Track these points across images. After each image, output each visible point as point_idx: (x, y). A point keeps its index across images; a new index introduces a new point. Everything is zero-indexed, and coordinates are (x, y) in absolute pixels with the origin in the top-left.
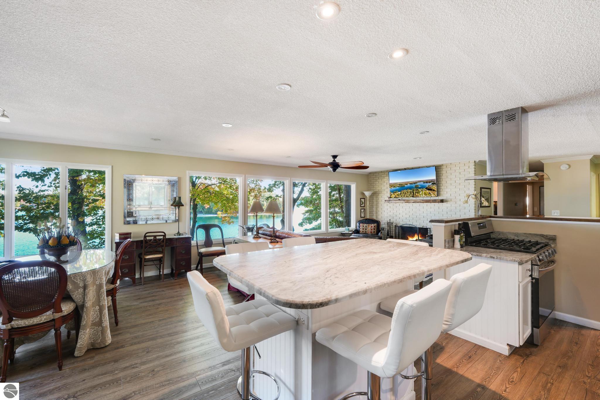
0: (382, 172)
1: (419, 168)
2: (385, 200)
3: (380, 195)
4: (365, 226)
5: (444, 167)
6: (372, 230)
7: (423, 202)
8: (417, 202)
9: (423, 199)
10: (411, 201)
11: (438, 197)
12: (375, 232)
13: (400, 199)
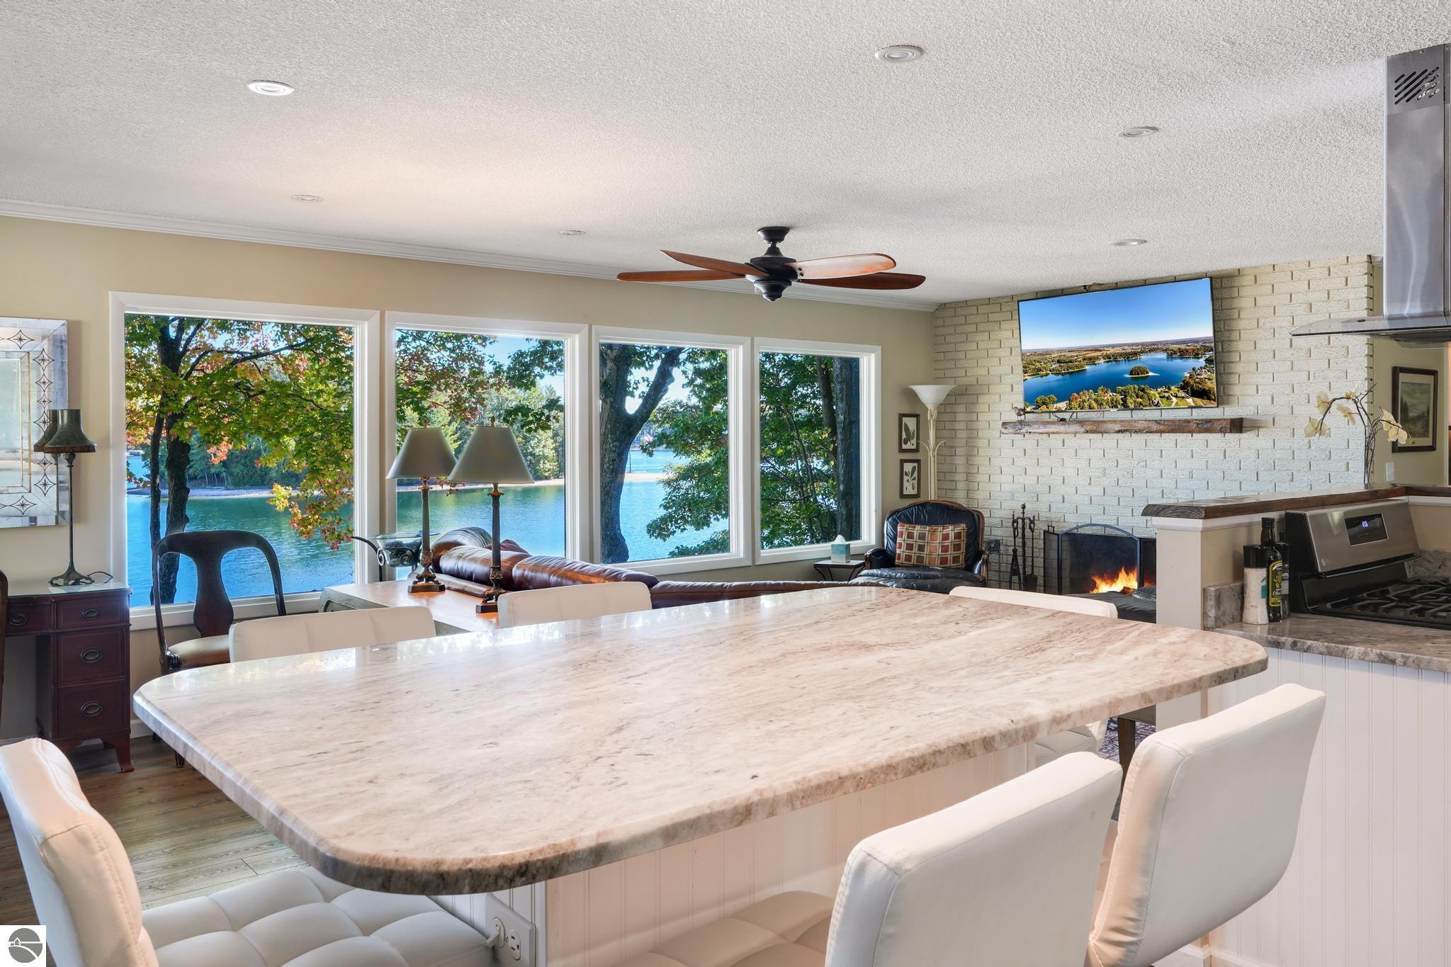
0: (989, 301)
1: (1145, 283)
2: (1004, 424)
3: (982, 399)
4: (916, 534)
5: (1247, 280)
6: (945, 549)
7: (1161, 432)
8: (1136, 432)
9: (1159, 418)
10: (1110, 426)
11: (1221, 408)
12: (962, 558)
13: (1067, 416)
